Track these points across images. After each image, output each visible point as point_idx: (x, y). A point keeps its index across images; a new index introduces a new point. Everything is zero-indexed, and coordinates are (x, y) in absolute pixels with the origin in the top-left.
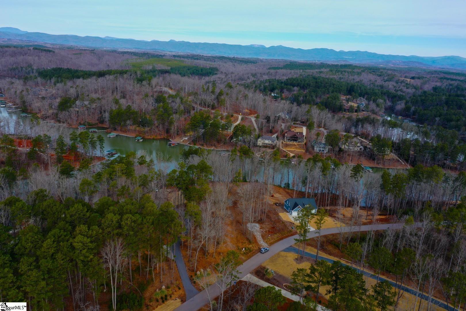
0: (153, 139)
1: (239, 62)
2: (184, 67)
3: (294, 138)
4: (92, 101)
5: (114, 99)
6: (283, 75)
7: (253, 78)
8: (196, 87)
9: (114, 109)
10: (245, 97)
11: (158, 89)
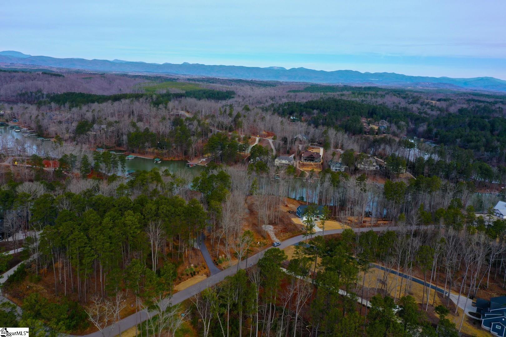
0: (172, 161)
1: (258, 85)
2: (200, 91)
3: (311, 158)
4: (110, 124)
5: (132, 122)
6: (303, 98)
7: (272, 101)
8: (213, 111)
9: (132, 132)
10: (263, 119)
11: (175, 112)
